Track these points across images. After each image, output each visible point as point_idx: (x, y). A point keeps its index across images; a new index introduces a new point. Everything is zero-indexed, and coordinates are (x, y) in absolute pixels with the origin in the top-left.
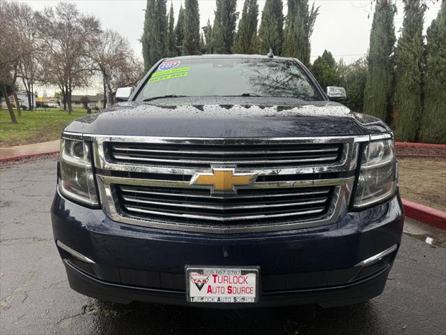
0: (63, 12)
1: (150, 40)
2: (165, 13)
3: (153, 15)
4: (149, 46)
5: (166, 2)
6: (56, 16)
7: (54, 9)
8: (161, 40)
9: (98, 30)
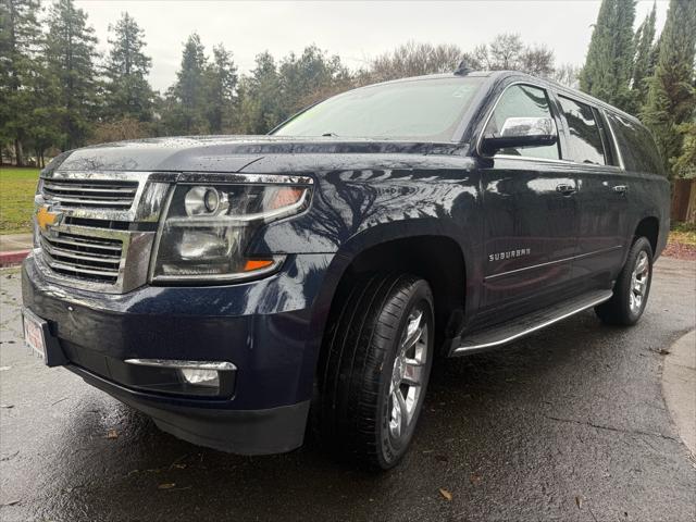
0: (500, 49)
1: (594, 73)
2: (630, 24)
3: (606, 30)
4: (591, 84)
5: (635, 3)
6: (490, 56)
7: (489, 48)
8: (616, 72)
9: (547, 69)
